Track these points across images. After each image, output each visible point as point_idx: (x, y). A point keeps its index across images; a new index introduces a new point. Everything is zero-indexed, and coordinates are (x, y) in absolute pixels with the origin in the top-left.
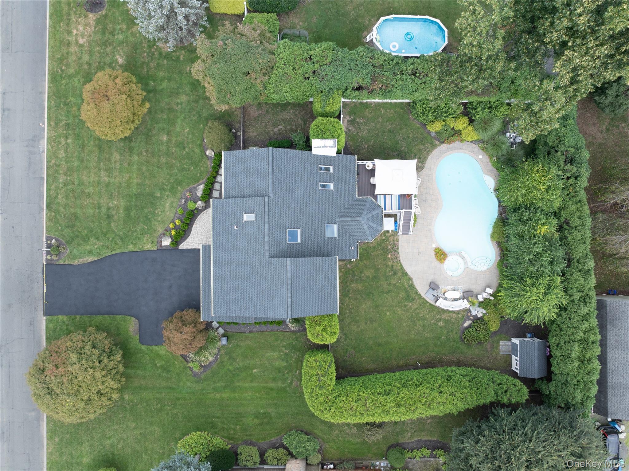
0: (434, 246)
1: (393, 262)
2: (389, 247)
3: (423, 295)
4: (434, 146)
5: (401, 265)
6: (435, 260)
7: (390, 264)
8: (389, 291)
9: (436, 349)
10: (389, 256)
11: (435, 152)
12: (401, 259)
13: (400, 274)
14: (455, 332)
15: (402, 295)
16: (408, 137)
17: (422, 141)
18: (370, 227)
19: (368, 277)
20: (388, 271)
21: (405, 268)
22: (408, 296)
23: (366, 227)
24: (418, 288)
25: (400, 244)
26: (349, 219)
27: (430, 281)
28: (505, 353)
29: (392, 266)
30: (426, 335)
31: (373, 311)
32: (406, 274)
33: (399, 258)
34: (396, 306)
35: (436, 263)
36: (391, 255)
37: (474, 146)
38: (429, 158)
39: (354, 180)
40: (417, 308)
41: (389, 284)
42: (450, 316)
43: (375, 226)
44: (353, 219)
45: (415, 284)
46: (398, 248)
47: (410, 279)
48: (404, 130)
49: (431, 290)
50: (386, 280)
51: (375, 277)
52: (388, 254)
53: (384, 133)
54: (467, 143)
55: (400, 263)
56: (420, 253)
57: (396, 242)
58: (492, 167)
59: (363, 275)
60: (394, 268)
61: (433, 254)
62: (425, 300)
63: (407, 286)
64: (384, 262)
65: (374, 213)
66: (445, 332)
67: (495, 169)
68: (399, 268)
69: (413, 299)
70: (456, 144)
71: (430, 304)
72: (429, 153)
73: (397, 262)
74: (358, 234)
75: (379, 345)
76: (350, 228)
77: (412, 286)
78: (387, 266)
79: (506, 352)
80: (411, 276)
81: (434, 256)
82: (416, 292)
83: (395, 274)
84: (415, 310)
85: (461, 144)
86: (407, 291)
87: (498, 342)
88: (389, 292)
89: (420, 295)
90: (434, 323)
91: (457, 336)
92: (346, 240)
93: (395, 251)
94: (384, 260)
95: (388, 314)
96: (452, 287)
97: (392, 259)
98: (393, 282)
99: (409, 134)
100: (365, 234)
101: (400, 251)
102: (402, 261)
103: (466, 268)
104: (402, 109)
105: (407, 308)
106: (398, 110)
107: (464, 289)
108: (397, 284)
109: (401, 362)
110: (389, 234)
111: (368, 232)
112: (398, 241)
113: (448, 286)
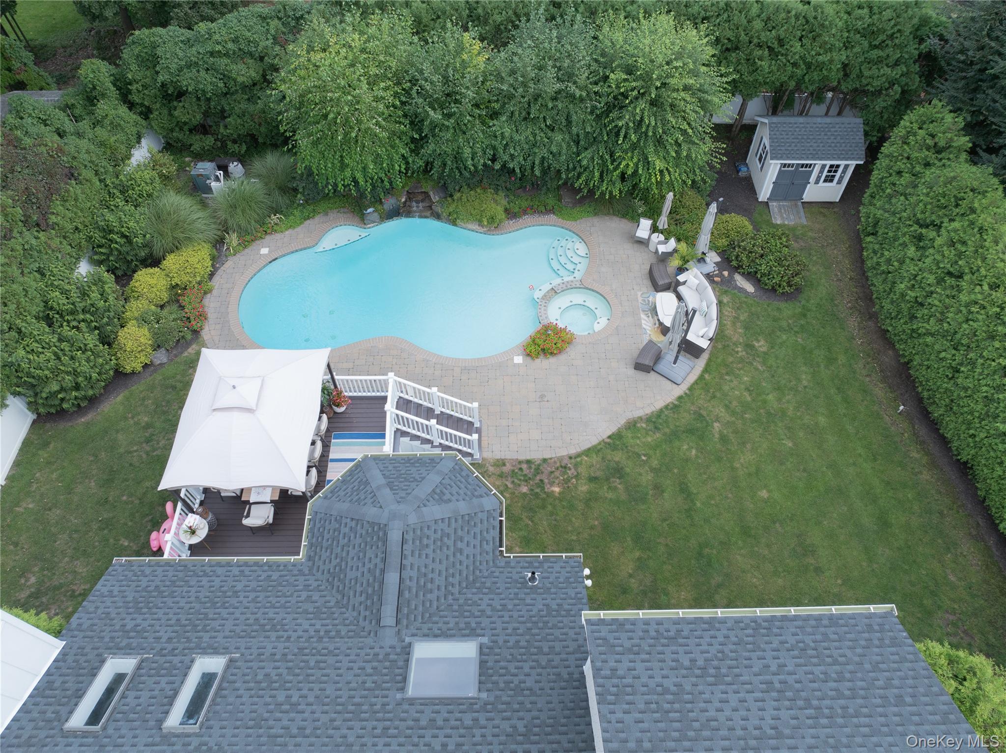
0: (518, 359)
1: (577, 477)
2: (525, 489)
3: (678, 391)
5: (587, 452)
6: (562, 357)
7: (584, 488)
8: (682, 491)
9: (842, 359)
10: (557, 489)
12: (564, 452)
13: (618, 456)
14: (776, 314)
15: (688, 448)
16: (148, 426)
17: (174, 388)
18: (439, 497)
19: (641, 564)
20: (610, 495)
21: (594, 441)
22: (690, 431)
24: (659, 404)
25: (515, 456)
26: (392, 578)
27: (631, 372)
28: (802, 213)
29: (592, 479)
30: (805, 383)
31: (768, 546)
32: (617, 437)
33: (561, 459)
34: (733, 469)
35: (572, 354)
36: (552, 484)
37: (229, 264)
40: (727, 407)
41: (658, 489)
42: (734, 323)
43: (434, 478)
44: (394, 560)
45: (648, 411)
46: (528, 462)
47: (632, 425)
48: (120, 437)
49: (662, 367)
50: (643, 499)
51: (638, 539)
52: (550, 495)
53: (106, 501)
54: (216, 278)
55: (578, 455)
56: (543, 396)
57: (508, 468)
58: (298, 229)
59: (633, 583)
60: (599, 474)
61: (543, 363)
62: (696, 383)
63: (658, 435)
64: (581, 506)
65: (379, 482)
66: (784, 337)
67: (308, 222)
68: (595, 459)
69: (699, 417)
70: (211, 304)
71: (706, 370)
73: (576, 466)
74: (467, 551)
75: (884, 523)
76: (440, 581)
77: (655, 420)
78: (590, 499)
79: (798, 213)
80: (622, 421)
81: (552, 360)
82: (674, 408)
83: (618, 471)
84: (733, 413)
85: (215, 292)
86: (675, 435)
87: (776, 226)
88: (684, 489)
89: (680, 398)
90: (764, 363)
91: (788, 309)
92: (497, 604)
93: (538, 471)
94: (572, 507)
95: (764, 494)
96: (643, 316)
97: (567, 481)
98: (647, 478)
99: (137, 423)
101: (536, 454)
102: (573, 451)
103: (583, 286)
104: (46, 444)
105: (732, 436)
106: (43, 454)
107: (644, 290)
108: (655, 463)
109: (915, 455)
112: (502, 463)
113: (644, 326)
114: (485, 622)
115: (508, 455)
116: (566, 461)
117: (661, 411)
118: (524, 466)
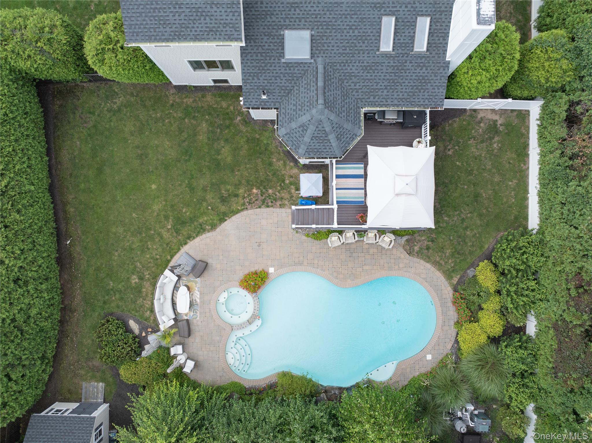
0: (271, 270)
1: (244, 198)
2: (270, 191)
3: (185, 249)
4: (448, 275)
5: (238, 212)
6: (246, 272)
7: (241, 191)
8: (193, 189)
9: (91, 271)
10: (255, 191)
11: (439, 277)
12: (250, 212)
13: (223, 208)
14: (120, 304)
15: (187, 212)
16: (466, 228)
17: (458, 253)
18: (304, 128)
19: (218, 152)
20: (229, 187)
22: (184, 223)
23: (304, 119)
24: (197, 240)
25: (274, 210)
26: (320, 84)
27: (210, 261)
28: (84, 391)
29: (236, 196)
30: (116, 254)
31: (158, 160)
32: (222, 220)
33: (252, 208)
34: (166, 201)
35: (240, 275)
36: (257, 194)
37: (449, 346)
38: (428, 265)
39: (396, 102)
40: (162, 238)
41: (204, 190)
42: (147, 295)
43: (307, 139)
44: (320, 92)
45: (204, 236)
46: (268, 206)
47: (213, 227)
48: (478, 222)
49: (193, 262)
50: (212, 184)
51: (218, 164)
52: (258, 188)
53: (474, 185)
54: (454, 334)
55: (242, 210)
56: (259, 246)
57: (278, 203)
58: (411, 377)
59: (222, 143)
60: (233, 199)
61: (258, 267)
62: (176, 253)
63: (201, 221)
64: (243, 182)
65: (332, 137)
66: (120, 286)
67: (406, 383)
68: (234, 207)
69: (178, 232)
70: (453, 314)
71: (169, 261)
72: (437, 264)
73: (244, 204)
74: (291, 106)
75: (100, 171)
76: (302, 89)
77: (201, 230)
78: (237, 186)
79: (86, 392)
80: (218, 230)
81: (253, 270)
82: (190, 237)
83: (223, 200)
84: (160, 235)
85: (452, 323)
86: (192, 220)
87: (103, 380)
88: (192, 189)
89: (186, 244)
90: (136, 267)
91: (112, 307)
92: (279, 81)
93: (263, 201)
94: (248, 181)
95: (154, 187)
96: (198, 300)
97: (249, 195)
98: (209, 196)
99: (472, 230)
100: (291, 120)
101: (264, 211)
102: (245, 212)
103: (232, 328)
104: (516, 218)
105: (163, 220)
106: (515, 212)
107: (195, 321)
108: (204, 204)
109: (72, 210)
110: (293, 191)
111: (294, 125)
112: (282, 206)
113: (198, 293)
114: (283, 71)
115: (278, 210)
116: (249, 207)
117: (197, 236)
118: (270, 204)
